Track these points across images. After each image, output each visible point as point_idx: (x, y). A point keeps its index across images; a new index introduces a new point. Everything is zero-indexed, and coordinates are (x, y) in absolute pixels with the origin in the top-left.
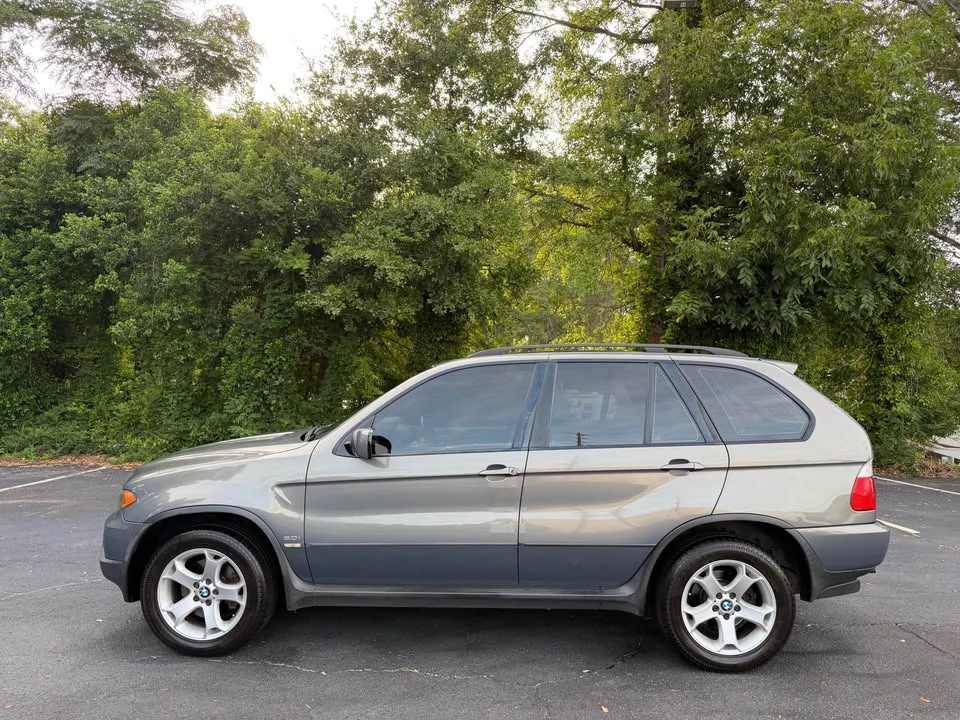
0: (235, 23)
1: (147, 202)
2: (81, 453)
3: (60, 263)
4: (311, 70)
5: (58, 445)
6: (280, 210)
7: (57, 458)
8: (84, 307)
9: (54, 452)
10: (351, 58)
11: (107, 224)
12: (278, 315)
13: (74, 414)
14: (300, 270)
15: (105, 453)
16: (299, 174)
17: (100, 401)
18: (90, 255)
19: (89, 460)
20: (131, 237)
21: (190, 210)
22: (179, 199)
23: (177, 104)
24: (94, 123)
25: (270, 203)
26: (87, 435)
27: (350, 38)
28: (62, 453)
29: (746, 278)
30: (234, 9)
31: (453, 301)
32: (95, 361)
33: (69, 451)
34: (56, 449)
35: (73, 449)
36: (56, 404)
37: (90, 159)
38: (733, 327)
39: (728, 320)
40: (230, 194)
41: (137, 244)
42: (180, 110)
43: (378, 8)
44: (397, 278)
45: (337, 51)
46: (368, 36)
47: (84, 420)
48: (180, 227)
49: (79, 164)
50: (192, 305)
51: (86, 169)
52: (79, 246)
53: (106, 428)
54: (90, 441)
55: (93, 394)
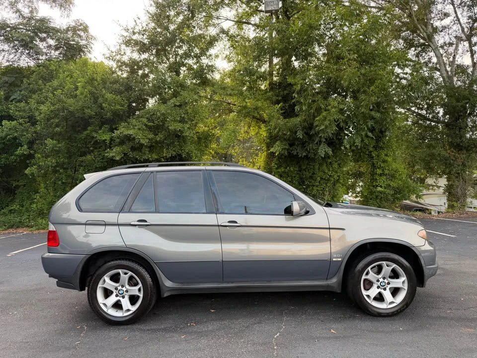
0: (82, 27)
1: (37, 114)
2: (17, 227)
3: (3, 143)
4: (109, 50)
5: (6, 224)
6: (94, 114)
7: (6, 230)
8: (15, 162)
9: (4, 227)
10: (128, 43)
11: (21, 124)
12: (101, 161)
13: (15, 210)
14: (106, 140)
15: (28, 227)
16: (103, 97)
17: (27, 204)
18: (15, 138)
19: (20, 230)
20: (32, 129)
21: (56, 116)
22: (52, 111)
23: (50, 68)
24: (16, 78)
25: (89, 111)
26: (20, 219)
27: (126, 34)
28: (8, 228)
29: (300, 135)
30: (80, 21)
31: (174, 151)
32: (24, 186)
33: (12, 227)
34: (5, 226)
35: (13, 226)
36: (8, 206)
37: (15, 94)
38: (300, 156)
39: (297, 153)
40: (71, 109)
41: (35, 132)
42: (52, 71)
43: (135, 21)
44: (144, 142)
45: (121, 40)
46: (134, 33)
47: (20, 213)
48: (52, 123)
49: (10, 97)
50: (62, 158)
51: (13, 99)
52: (9, 135)
53: (29, 216)
54: (21, 222)
55: (23, 201)
